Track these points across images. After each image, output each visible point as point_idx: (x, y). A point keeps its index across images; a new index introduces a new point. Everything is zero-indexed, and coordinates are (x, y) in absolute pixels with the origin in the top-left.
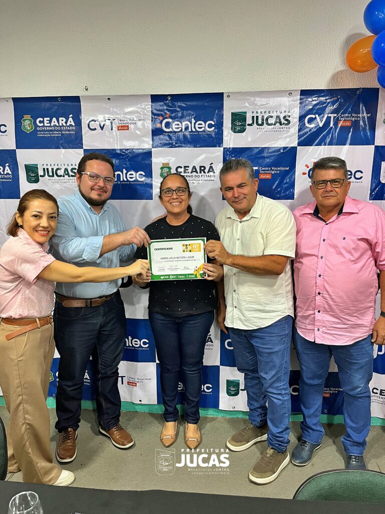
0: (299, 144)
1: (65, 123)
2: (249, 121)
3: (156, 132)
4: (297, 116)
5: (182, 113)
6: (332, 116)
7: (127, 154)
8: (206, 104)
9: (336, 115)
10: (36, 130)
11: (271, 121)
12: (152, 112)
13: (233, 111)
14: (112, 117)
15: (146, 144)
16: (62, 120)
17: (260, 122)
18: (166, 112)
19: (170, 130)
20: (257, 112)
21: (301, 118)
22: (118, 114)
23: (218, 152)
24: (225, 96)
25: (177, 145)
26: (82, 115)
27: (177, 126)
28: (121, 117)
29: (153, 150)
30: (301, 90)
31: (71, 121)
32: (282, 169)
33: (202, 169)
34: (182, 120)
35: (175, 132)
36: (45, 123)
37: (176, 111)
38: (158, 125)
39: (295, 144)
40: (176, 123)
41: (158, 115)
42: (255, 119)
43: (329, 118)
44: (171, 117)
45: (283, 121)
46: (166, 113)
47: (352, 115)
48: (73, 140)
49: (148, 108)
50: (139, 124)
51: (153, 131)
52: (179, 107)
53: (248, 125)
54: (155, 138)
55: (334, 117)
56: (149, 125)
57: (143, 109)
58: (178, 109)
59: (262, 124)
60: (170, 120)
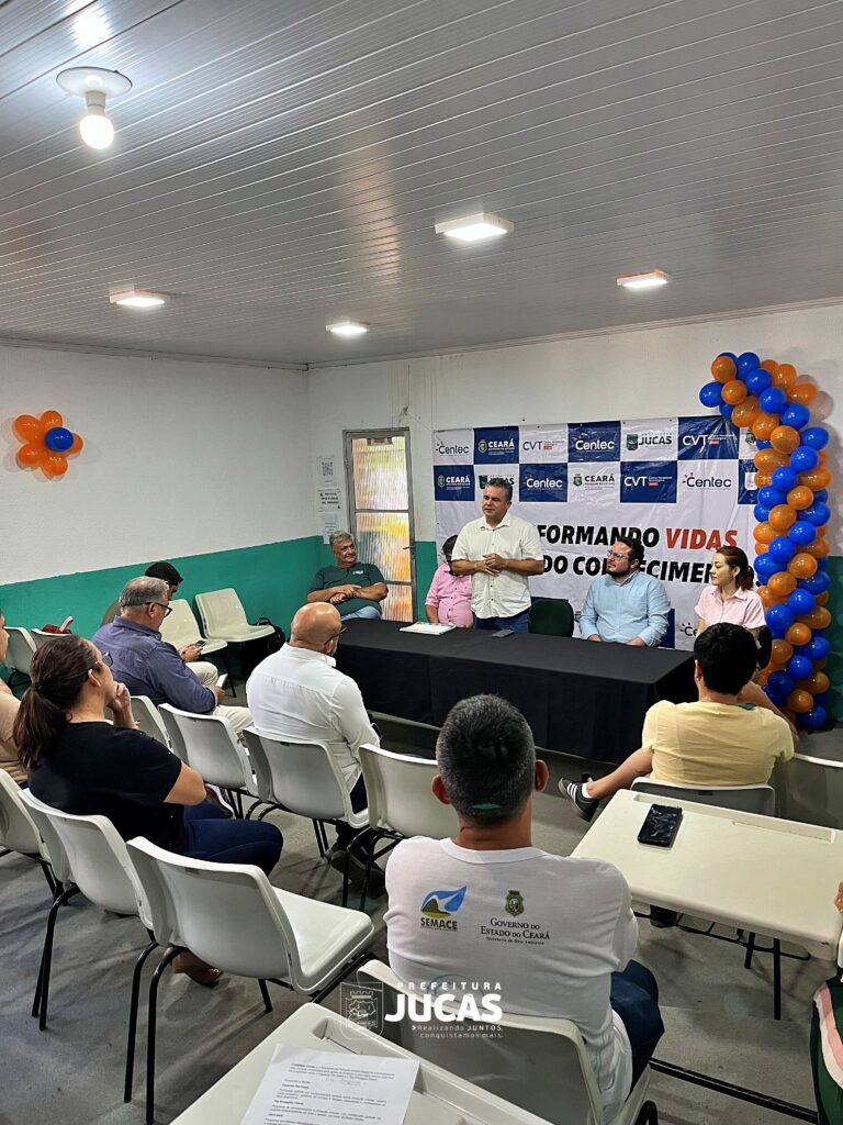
0: (680, 458)
1: (508, 445)
2: (640, 441)
4: (677, 436)
6: (704, 436)
9: (707, 436)
10: (487, 451)
11: (657, 441)
15: (563, 458)
16: (506, 443)
17: (648, 442)
19: (582, 448)
20: (646, 434)
21: (680, 439)
23: (617, 465)
24: (622, 423)
26: (520, 439)
27: (586, 446)
29: (569, 464)
30: (680, 419)
31: (512, 444)
32: (667, 478)
33: (605, 478)
35: (585, 451)
36: (494, 445)
38: (573, 446)
39: (674, 457)
40: (586, 443)
42: (644, 441)
43: (701, 439)
44: (583, 439)
45: (666, 441)
46: (579, 437)
48: (512, 457)
49: (564, 433)
53: (640, 444)
56: (566, 445)
59: (650, 443)
60: (582, 442)
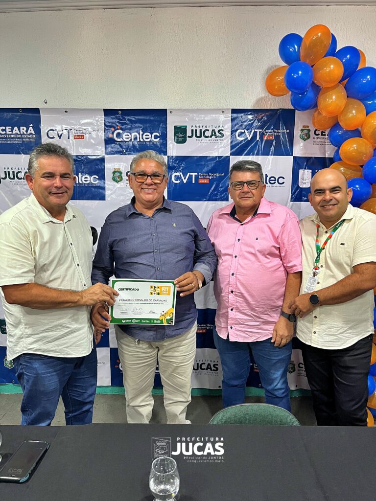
0: (232, 154)
1: (26, 131)
2: (189, 133)
3: (109, 141)
4: (229, 129)
5: (132, 125)
6: (258, 131)
7: (82, 160)
8: (152, 118)
9: (261, 130)
12: (105, 124)
13: (176, 125)
14: (69, 127)
16: (23, 129)
17: (198, 135)
18: (117, 124)
19: (121, 140)
20: (196, 126)
21: (233, 132)
22: (75, 125)
24: (168, 112)
25: (127, 153)
26: (42, 125)
27: (127, 137)
28: (77, 127)
29: (106, 157)
30: (231, 109)
31: (31, 130)
32: (218, 175)
34: (131, 131)
35: (126, 142)
36: (7, 131)
37: (126, 124)
38: (111, 136)
39: (228, 154)
40: (126, 134)
41: (111, 127)
42: (194, 132)
43: (255, 133)
44: (121, 129)
45: (218, 134)
46: (117, 126)
47: (274, 131)
49: (101, 120)
50: (94, 134)
51: (105, 140)
52: (129, 120)
53: (189, 137)
54: (107, 146)
55: (260, 132)
56: (102, 135)
57: (97, 121)
58: (128, 122)
59: (200, 137)
60: (121, 131)
